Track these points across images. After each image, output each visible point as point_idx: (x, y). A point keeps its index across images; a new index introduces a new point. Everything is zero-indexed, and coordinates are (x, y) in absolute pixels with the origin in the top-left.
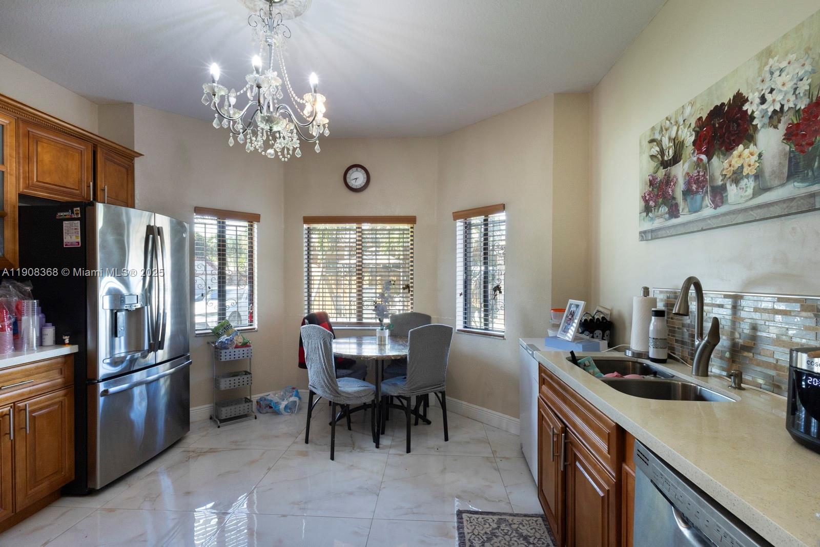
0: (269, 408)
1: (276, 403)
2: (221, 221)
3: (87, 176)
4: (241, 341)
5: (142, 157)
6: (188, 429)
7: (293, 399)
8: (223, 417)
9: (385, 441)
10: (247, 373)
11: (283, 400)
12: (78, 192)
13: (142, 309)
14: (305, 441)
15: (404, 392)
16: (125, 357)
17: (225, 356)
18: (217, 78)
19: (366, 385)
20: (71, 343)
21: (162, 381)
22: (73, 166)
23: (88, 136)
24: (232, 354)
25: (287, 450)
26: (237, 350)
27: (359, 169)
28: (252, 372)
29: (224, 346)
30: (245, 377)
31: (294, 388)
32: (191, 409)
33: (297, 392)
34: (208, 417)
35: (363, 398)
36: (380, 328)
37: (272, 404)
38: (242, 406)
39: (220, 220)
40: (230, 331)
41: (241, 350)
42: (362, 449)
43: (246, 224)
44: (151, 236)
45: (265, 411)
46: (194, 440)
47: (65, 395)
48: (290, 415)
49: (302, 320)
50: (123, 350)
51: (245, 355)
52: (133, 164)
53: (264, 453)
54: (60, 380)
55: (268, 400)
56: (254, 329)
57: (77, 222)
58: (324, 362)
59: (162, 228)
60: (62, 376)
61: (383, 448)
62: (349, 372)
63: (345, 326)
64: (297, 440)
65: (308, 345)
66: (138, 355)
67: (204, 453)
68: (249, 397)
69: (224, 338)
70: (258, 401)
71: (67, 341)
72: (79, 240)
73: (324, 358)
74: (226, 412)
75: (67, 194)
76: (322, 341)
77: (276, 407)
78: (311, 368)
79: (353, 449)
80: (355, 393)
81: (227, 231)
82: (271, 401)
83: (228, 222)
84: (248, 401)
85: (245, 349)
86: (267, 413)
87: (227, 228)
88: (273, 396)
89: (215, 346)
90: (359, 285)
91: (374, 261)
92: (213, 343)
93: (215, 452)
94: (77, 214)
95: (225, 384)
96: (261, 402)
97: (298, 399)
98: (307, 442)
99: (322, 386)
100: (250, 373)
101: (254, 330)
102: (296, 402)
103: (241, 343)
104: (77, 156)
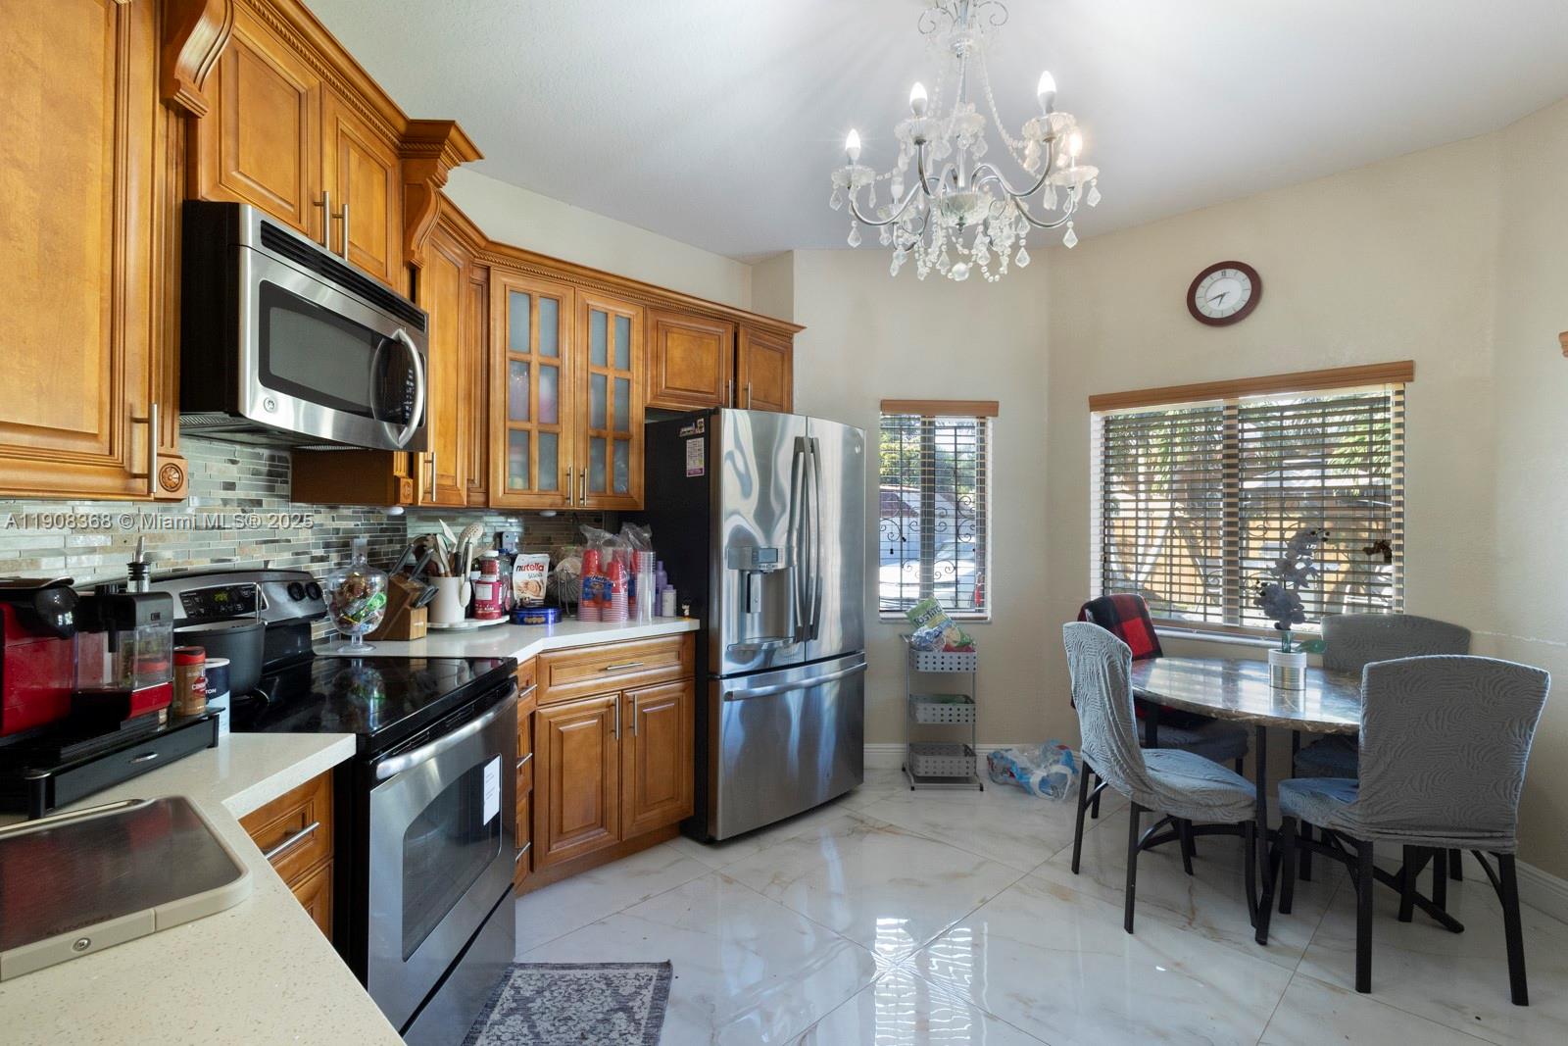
0: (1006, 774)
1: (1023, 769)
2: (927, 420)
3: (726, 372)
4: (958, 638)
5: (804, 331)
6: (862, 781)
7: (1059, 768)
8: (921, 772)
9: (1284, 932)
10: (968, 700)
11: (1039, 766)
12: (714, 396)
13: (786, 570)
14: (1071, 866)
15: (1345, 824)
16: (760, 645)
17: (926, 663)
18: (855, 157)
19: (1232, 781)
20: (691, 616)
21: (826, 687)
22: (708, 359)
23: (729, 314)
24: (939, 660)
25: (1028, 874)
26: (947, 655)
27: (1230, 272)
28: (976, 701)
29: (923, 646)
30: (963, 707)
31: (1062, 747)
32: (866, 746)
33: (1069, 756)
34: (900, 767)
35: (1216, 810)
36: (1280, 644)
37: (1014, 768)
38: (955, 760)
39: (924, 419)
40: (938, 618)
41: (956, 655)
42: (1215, 933)
43: (974, 421)
44: (802, 454)
45: (1001, 778)
46: (869, 802)
47: (683, 691)
48: (1053, 800)
49: (1079, 611)
50: (757, 634)
51: (963, 667)
52: (792, 344)
53: (981, 864)
54: (677, 668)
55: (1007, 759)
56: (986, 618)
57: (700, 439)
58: (1111, 707)
59: (817, 440)
60: (680, 662)
61: (1278, 951)
62: (1192, 737)
63: (1191, 632)
64: (1056, 858)
65: (1078, 665)
66: (779, 643)
67: (878, 829)
68: (971, 746)
69: (924, 630)
70: (991, 757)
71: (687, 613)
72: (702, 466)
73: (1109, 700)
74: (926, 765)
75: (695, 400)
76: (1105, 660)
77: (1021, 777)
78: (1084, 716)
79: (1190, 924)
80: (1193, 792)
81: (936, 438)
82: (1013, 763)
83: (939, 421)
84: (969, 752)
85: (963, 655)
86: (1005, 783)
87: (938, 432)
88: (1018, 753)
89: (910, 643)
90: (1230, 539)
91: (1276, 484)
92: (907, 636)
93: (895, 833)
94: (701, 428)
95: (927, 713)
96: (995, 761)
97: (1071, 771)
98: (1076, 869)
99: (1107, 760)
100: (973, 702)
101: (983, 621)
102: (1065, 776)
103: (955, 642)
104: (714, 344)
